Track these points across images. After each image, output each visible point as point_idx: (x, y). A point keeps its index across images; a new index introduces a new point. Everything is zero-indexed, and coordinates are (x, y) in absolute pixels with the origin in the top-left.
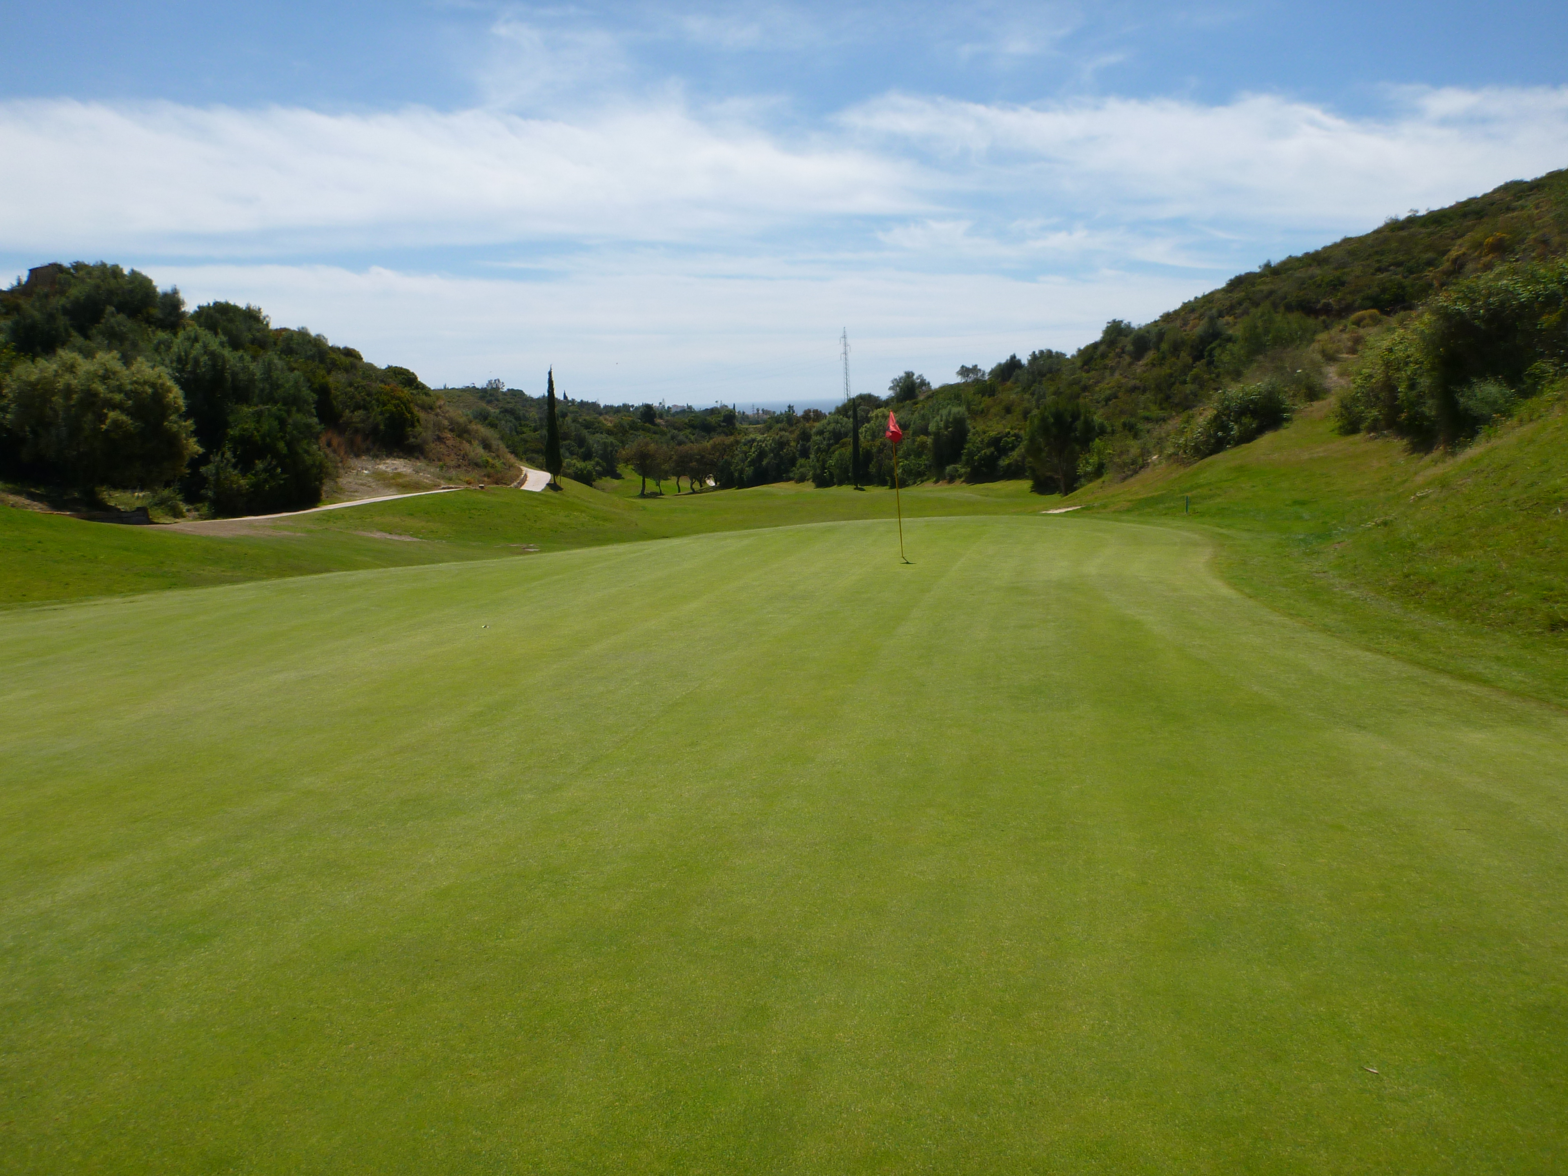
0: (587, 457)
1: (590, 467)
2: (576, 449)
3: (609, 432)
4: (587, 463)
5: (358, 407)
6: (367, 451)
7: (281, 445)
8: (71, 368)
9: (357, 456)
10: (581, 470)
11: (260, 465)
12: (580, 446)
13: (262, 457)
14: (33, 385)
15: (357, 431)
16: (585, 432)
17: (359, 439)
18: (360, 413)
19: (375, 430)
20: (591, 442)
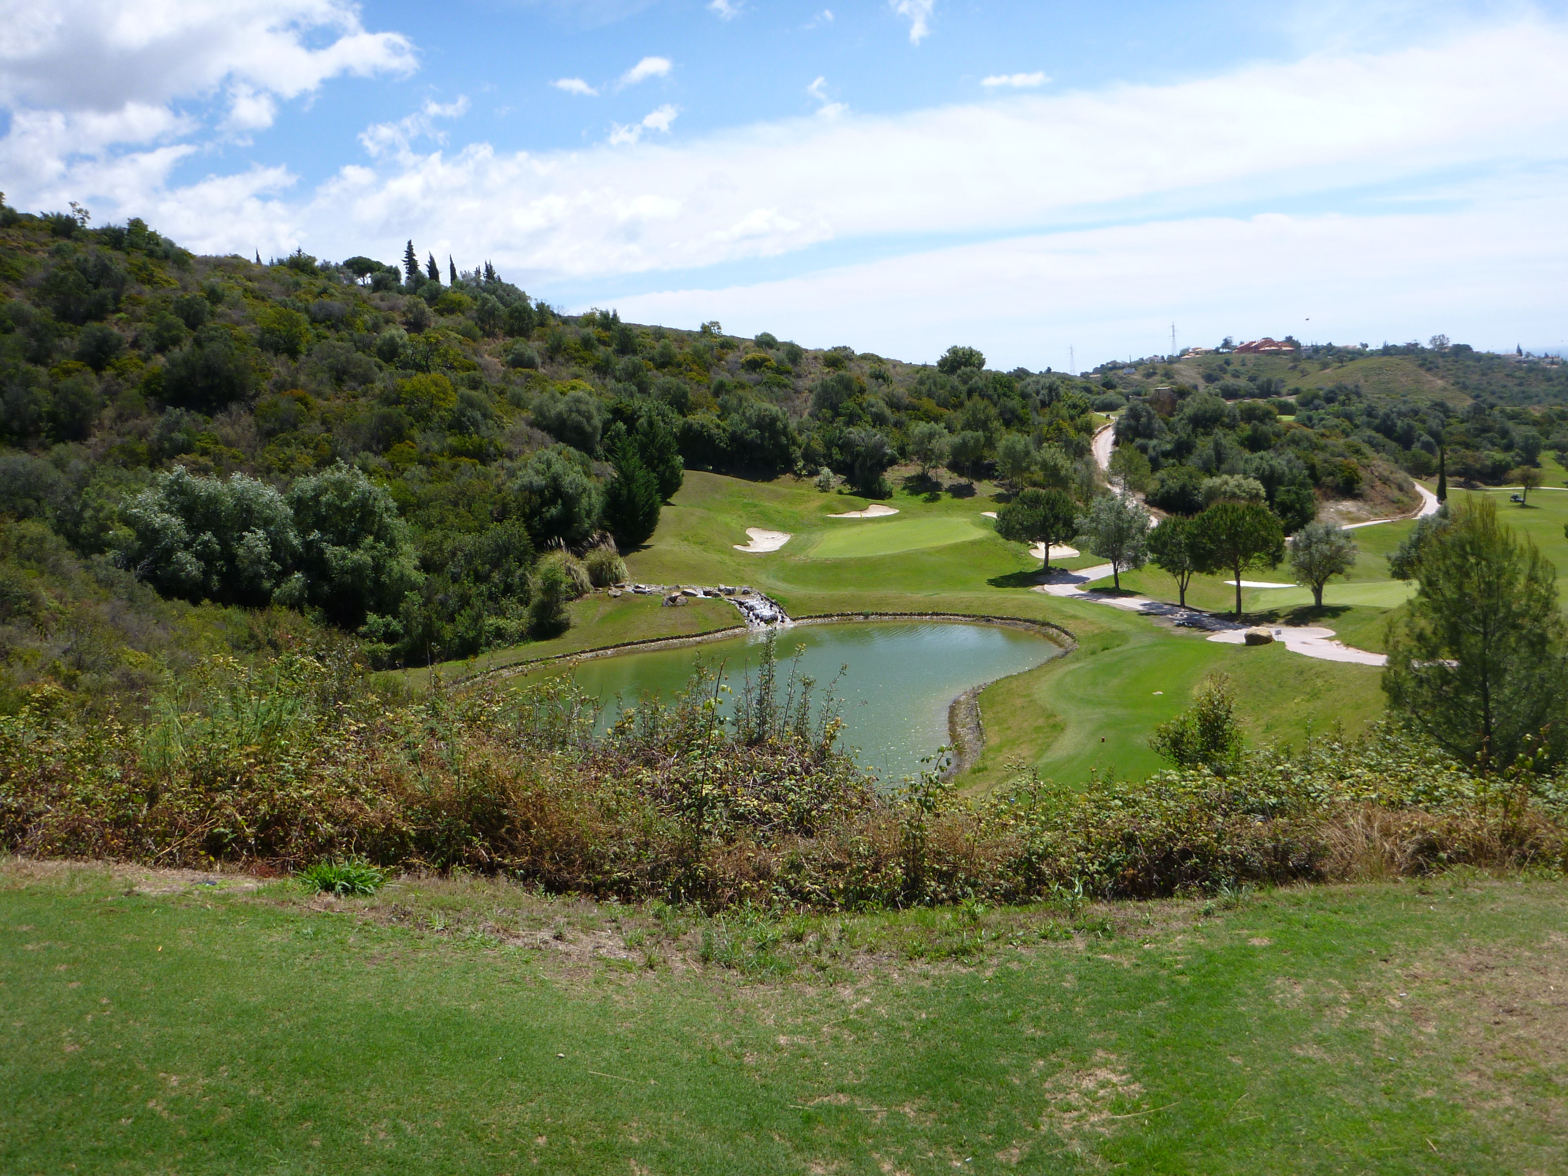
0: (1508, 448)
1: (1509, 459)
2: (1498, 440)
3: (1535, 423)
4: (1507, 454)
5: (1330, 474)
6: (1333, 498)
7: (1298, 506)
8: (1226, 483)
9: (1328, 500)
10: (1500, 461)
11: (1289, 515)
12: (1503, 438)
13: (1290, 511)
14: (1211, 488)
15: (1328, 487)
16: (1510, 424)
17: (1329, 491)
18: (1330, 478)
19: (1337, 486)
20: (1514, 434)
